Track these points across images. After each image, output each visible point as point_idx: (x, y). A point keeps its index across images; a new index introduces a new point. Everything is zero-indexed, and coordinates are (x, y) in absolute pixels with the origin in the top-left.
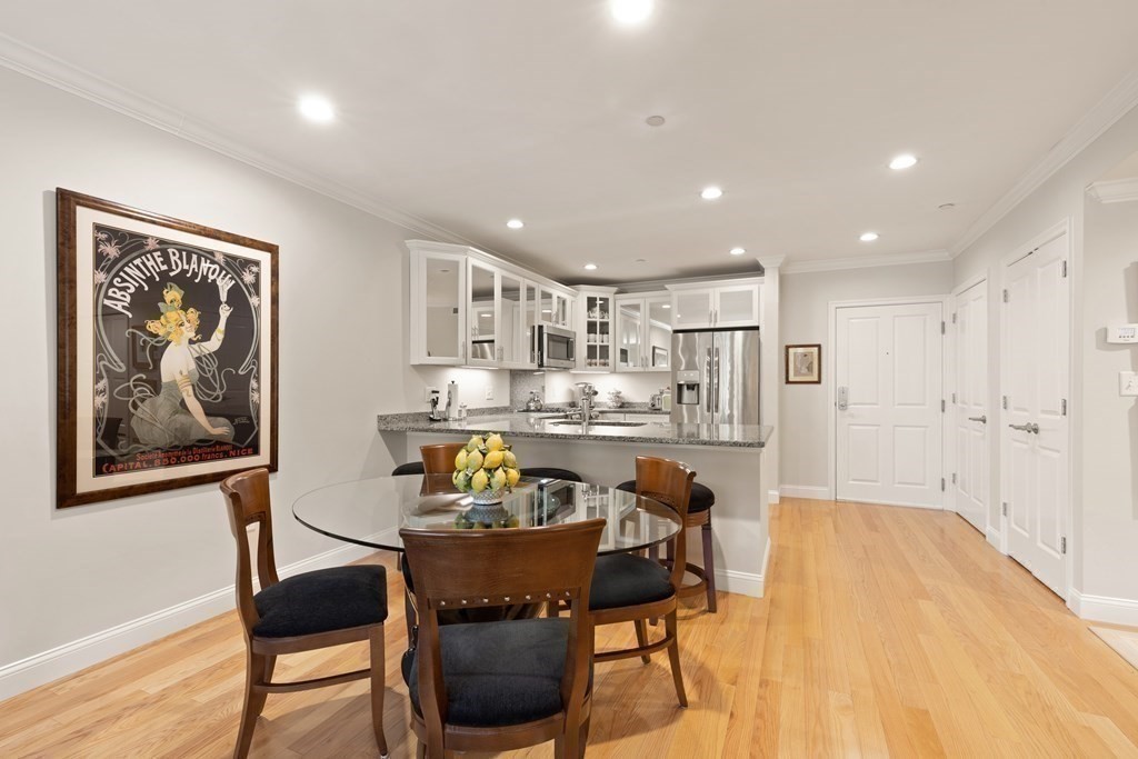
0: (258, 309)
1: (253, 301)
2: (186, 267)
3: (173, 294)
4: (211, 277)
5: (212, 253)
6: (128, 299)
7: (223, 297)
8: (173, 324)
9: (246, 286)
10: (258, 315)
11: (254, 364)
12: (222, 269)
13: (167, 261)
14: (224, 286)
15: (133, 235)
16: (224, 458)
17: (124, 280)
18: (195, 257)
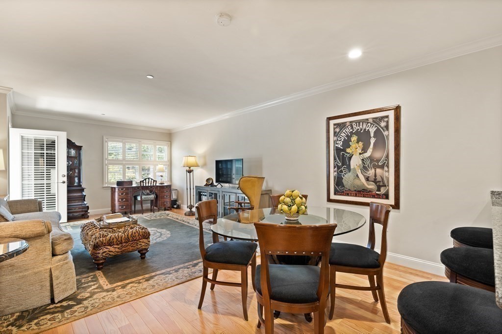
0: (388, 136)
1: (385, 133)
2: (358, 128)
3: (354, 138)
4: (367, 129)
5: (367, 120)
6: (341, 143)
7: (372, 135)
8: (354, 149)
9: (382, 128)
10: (388, 139)
11: (386, 160)
12: (371, 124)
13: (352, 128)
14: (372, 131)
15: (343, 123)
16: (372, 198)
17: (341, 138)
18: (361, 123)
